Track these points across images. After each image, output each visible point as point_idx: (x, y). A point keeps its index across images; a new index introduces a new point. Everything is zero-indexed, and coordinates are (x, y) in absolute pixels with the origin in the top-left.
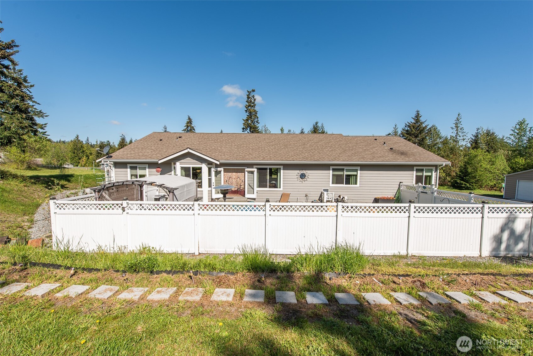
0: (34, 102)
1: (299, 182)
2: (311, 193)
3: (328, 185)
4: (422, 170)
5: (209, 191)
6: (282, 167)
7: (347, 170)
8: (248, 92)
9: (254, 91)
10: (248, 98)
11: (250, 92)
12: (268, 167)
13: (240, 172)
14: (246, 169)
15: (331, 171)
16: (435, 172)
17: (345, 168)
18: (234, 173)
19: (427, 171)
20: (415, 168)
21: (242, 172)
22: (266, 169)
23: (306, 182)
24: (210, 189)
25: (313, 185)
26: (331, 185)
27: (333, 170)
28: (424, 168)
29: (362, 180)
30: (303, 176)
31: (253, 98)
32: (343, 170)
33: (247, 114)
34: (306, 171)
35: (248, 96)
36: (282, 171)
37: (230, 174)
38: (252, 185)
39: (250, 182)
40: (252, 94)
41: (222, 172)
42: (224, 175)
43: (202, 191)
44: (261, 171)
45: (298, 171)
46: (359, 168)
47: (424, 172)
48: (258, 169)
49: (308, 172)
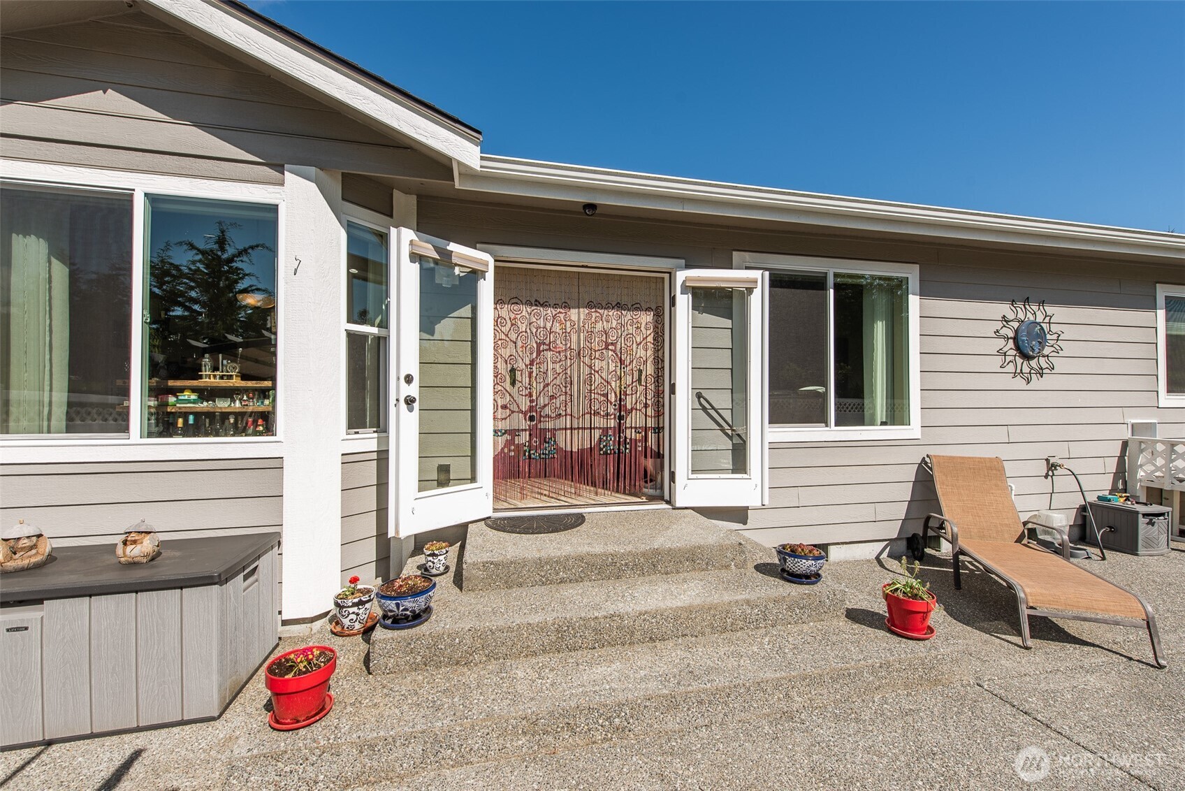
2: (1077, 449)
3: (1143, 400)
5: (349, 460)
6: (911, 273)
12: (831, 268)
13: (619, 306)
14: (681, 276)
15: (1162, 316)
18: (573, 313)
21: (636, 307)
22: (815, 283)
23: (1048, 381)
24: (367, 441)
25: (1079, 399)
26: (1165, 399)
27: (1171, 306)
30: (1029, 341)
34: (1050, 309)
36: (915, 303)
37: (544, 318)
38: (722, 401)
39: (709, 379)
41: (486, 289)
42: (498, 321)
45: (1004, 309)
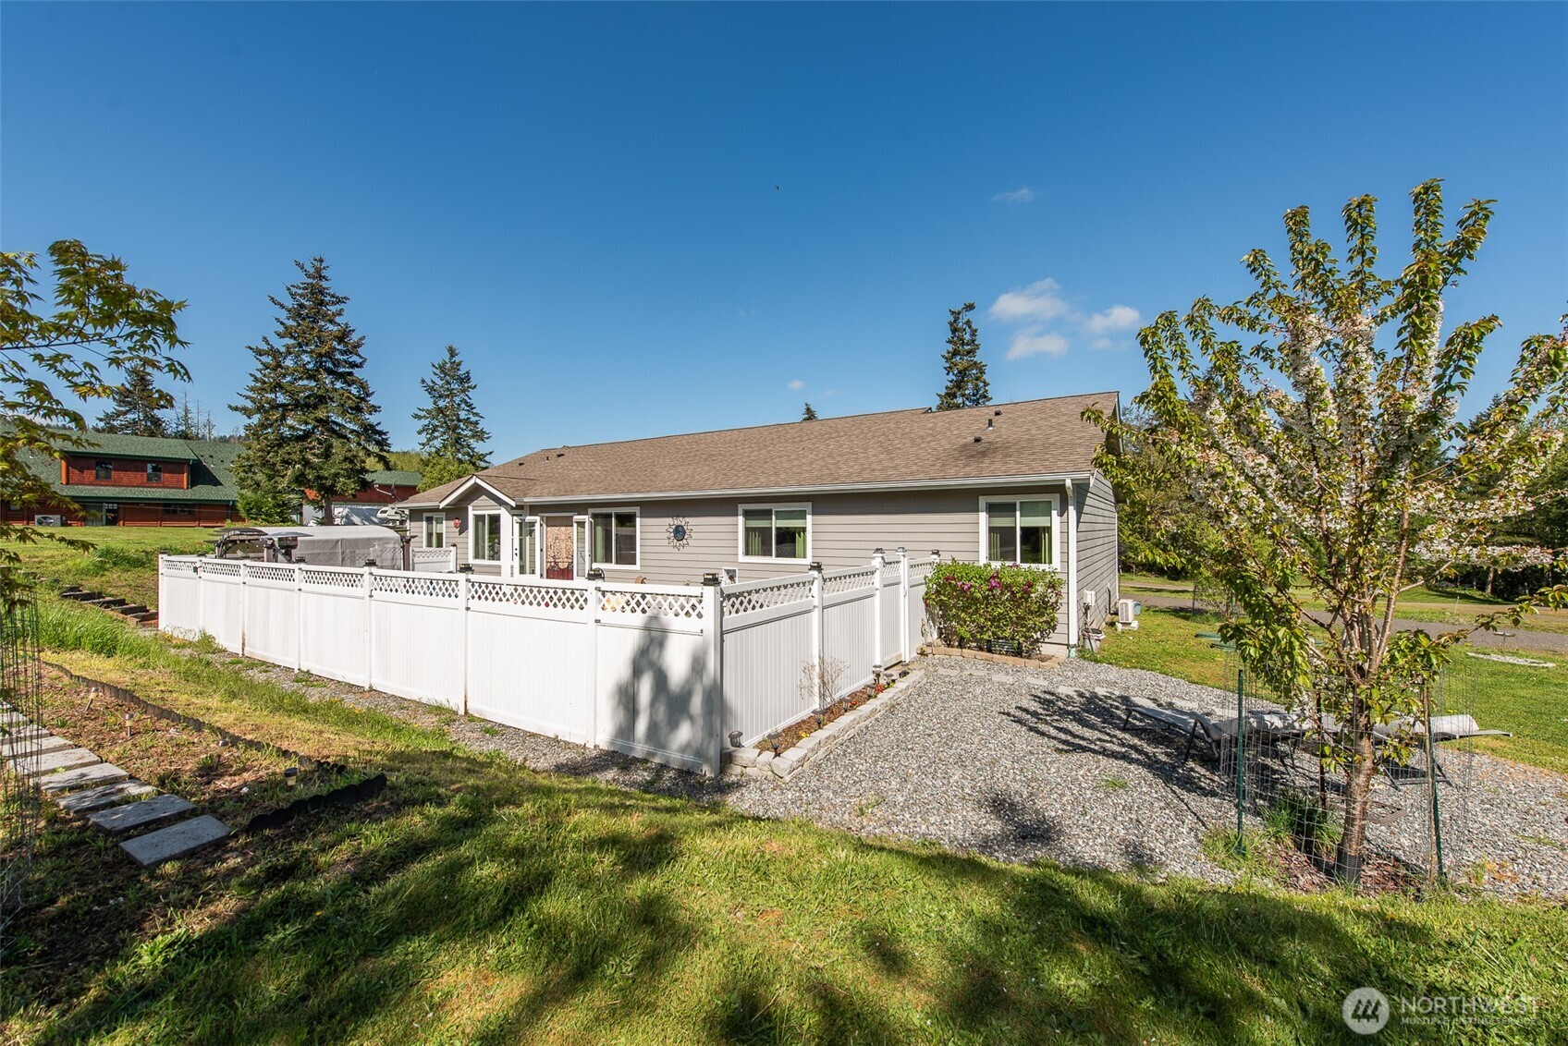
0: (476, 414)
1: (671, 549)
3: (731, 558)
4: (1009, 509)
6: (636, 510)
7: (780, 515)
8: (953, 313)
9: (970, 307)
10: (954, 331)
11: (959, 313)
12: (614, 511)
14: (574, 517)
15: (741, 519)
16: (1061, 514)
17: (775, 507)
18: (562, 528)
19: (1028, 510)
20: (983, 501)
22: (609, 516)
23: (686, 549)
25: (701, 557)
26: (742, 558)
27: (747, 514)
28: (1017, 499)
29: (820, 545)
30: (679, 533)
31: (968, 330)
32: (767, 514)
33: (951, 377)
34: (687, 519)
35: (951, 324)
36: (638, 520)
37: (556, 530)
40: (965, 316)
42: (547, 533)
43: (500, 567)
44: (602, 519)
45: (669, 520)
46: (808, 506)
47: (1018, 513)
48: (595, 516)
49: (692, 523)
